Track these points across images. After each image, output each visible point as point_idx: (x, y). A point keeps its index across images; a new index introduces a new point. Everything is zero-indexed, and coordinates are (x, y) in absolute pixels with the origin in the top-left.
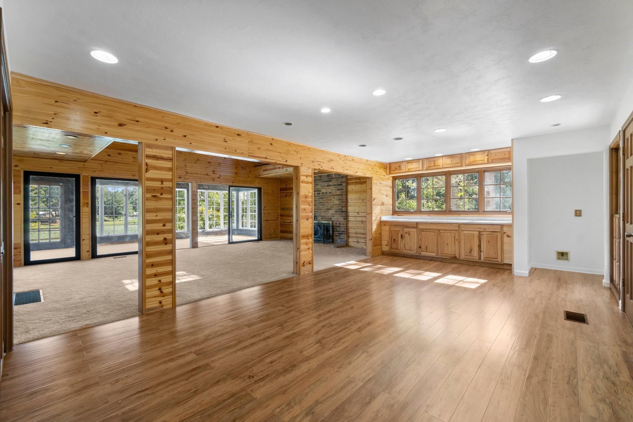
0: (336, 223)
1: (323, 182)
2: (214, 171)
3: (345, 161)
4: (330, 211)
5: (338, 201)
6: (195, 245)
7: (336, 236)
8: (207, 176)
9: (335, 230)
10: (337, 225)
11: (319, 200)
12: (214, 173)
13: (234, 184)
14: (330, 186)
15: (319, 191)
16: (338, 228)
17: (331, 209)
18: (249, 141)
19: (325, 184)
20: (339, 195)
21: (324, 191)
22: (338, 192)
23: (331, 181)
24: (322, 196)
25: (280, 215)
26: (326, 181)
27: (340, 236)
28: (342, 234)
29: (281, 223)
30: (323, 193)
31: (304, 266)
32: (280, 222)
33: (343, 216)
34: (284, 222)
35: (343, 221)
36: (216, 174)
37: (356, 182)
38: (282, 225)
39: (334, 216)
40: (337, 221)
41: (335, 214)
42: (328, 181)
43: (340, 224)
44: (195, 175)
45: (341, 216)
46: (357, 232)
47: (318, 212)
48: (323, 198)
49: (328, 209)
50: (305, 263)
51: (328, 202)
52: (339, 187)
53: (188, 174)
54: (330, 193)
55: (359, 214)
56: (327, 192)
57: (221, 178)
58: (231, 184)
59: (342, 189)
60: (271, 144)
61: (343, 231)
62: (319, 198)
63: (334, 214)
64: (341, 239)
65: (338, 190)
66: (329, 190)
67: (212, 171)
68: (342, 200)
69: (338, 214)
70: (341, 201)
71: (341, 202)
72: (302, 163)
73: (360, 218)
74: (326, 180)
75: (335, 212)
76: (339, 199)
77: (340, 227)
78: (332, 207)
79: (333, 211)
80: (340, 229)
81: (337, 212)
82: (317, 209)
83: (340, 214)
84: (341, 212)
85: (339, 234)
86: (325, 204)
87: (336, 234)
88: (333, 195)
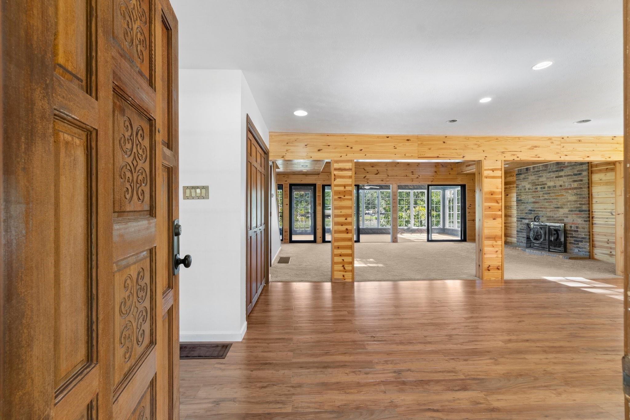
0: (571, 227)
1: (550, 172)
2: (412, 172)
3: (562, 145)
4: (560, 210)
5: (574, 197)
6: (395, 240)
7: (570, 243)
8: (406, 177)
9: (569, 235)
10: (573, 229)
11: (543, 196)
12: (413, 174)
13: (433, 183)
14: (561, 176)
15: (543, 184)
16: (573, 233)
17: (562, 208)
18: (418, 144)
19: (553, 175)
20: (575, 188)
21: (551, 184)
22: (575, 185)
23: (563, 170)
24: (548, 190)
26: (554, 172)
27: (578, 244)
28: (582, 242)
30: (549, 187)
31: (489, 270)
33: (583, 218)
35: (582, 224)
36: (415, 175)
37: (607, 168)
39: (567, 217)
40: (573, 223)
41: (570, 214)
42: (557, 171)
43: (578, 227)
44: (395, 177)
45: (580, 217)
46: (610, 240)
47: (542, 211)
48: (549, 193)
49: (558, 208)
50: (490, 267)
51: (557, 199)
52: (576, 178)
53: (389, 177)
54: (561, 186)
56: (555, 186)
57: (420, 177)
58: (430, 183)
59: (581, 180)
60: (444, 142)
61: (583, 238)
62: (544, 194)
63: (567, 214)
64: (579, 248)
65: (575, 181)
66: (559, 182)
67: (411, 172)
68: (581, 195)
69: (575, 214)
70: (579, 196)
71: (580, 198)
72: (486, 157)
74: (554, 170)
75: (570, 211)
76: (577, 194)
77: (577, 231)
78: (564, 205)
79: (566, 210)
80: (578, 235)
81: (572, 211)
82: (541, 208)
83: (577, 214)
84: (580, 211)
85: (575, 241)
86: (553, 201)
87: (570, 240)
88: (565, 189)
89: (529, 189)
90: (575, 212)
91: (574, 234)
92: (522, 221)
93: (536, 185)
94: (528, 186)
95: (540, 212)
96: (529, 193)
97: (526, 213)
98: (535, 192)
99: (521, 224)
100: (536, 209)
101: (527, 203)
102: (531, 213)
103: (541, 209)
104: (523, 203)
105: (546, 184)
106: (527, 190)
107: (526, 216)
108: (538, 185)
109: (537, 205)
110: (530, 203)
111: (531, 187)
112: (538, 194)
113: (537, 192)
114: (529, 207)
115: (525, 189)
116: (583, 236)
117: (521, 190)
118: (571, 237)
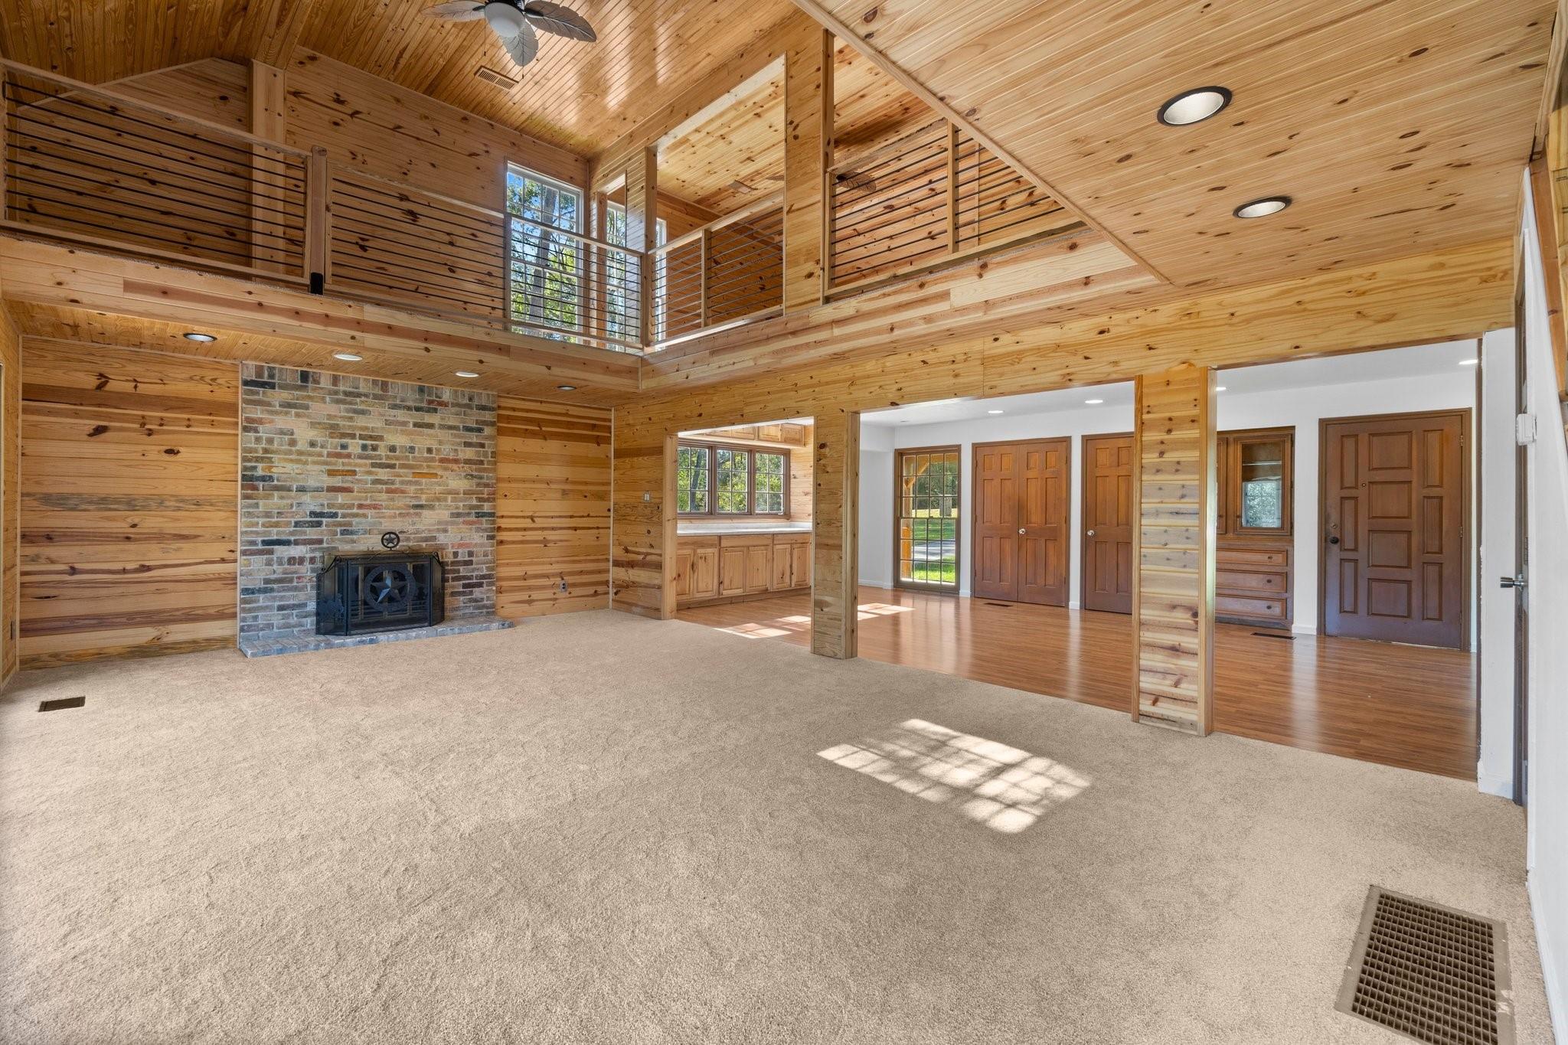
0: (456, 554)
1: (394, 407)
4: (425, 512)
5: (466, 481)
7: (453, 594)
9: (450, 576)
10: (460, 558)
11: (369, 473)
14: (431, 426)
15: (371, 438)
16: (461, 568)
17: (431, 507)
19: (411, 417)
20: (468, 462)
21: (399, 440)
22: (469, 453)
23: (435, 411)
24: (388, 457)
25: (23, 536)
26: (409, 408)
27: (471, 593)
28: (480, 585)
29: (27, 579)
30: (393, 449)
32: (23, 574)
33: (485, 530)
34: (73, 571)
35: (482, 545)
37: (526, 430)
38: (33, 591)
39: (446, 531)
40: (460, 546)
41: (452, 523)
42: (418, 409)
43: (471, 554)
45: (478, 530)
46: (528, 573)
47: (365, 516)
48: (392, 466)
49: (421, 507)
51: (416, 483)
52: (474, 438)
54: (430, 450)
55: (533, 521)
56: (412, 449)
59: (482, 446)
61: (483, 577)
62: (373, 465)
63: (447, 523)
64: (476, 601)
65: (467, 444)
66: (424, 441)
68: (481, 478)
69: (464, 523)
70: (475, 481)
71: (478, 485)
73: (540, 532)
74: (410, 403)
75: (453, 515)
76: (472, 475)
77: (470, 563)
78: (439, 500)
79: (442, 514)
80: (473, 570)
81: (458, 515)
82: (360, 506)
83: (471, 523)
84: (479, 515)
85: (465, 586)
86: (404, 487)
87: (453, 587)
88: (442, 460)
89: (313, 444)
90: (467, 519)
91: (463, 571)
92: (271, 552)
93: (343, 435)
94: (304, 433)
95: (355, 520)
96: (310, 459)
97: (297, 524)
98: (338, 455)
99: (269, 563)
100: (340, 512)
101: (302, 490)
102: (319, 524)
103: (361, 511)
104: (277, 488)
105: (380, 438)
106: (302, 445)
107: (292, 533)
108: (353, 436)
109: (341, 498)
110: (317, 490)
111: (319, 440)
112: (349, 464)
113: (349, 456)
114: (311, 503)
115: (293, 443)
116: (485, 572)
117: (270, 441)
118: (454, 579)
